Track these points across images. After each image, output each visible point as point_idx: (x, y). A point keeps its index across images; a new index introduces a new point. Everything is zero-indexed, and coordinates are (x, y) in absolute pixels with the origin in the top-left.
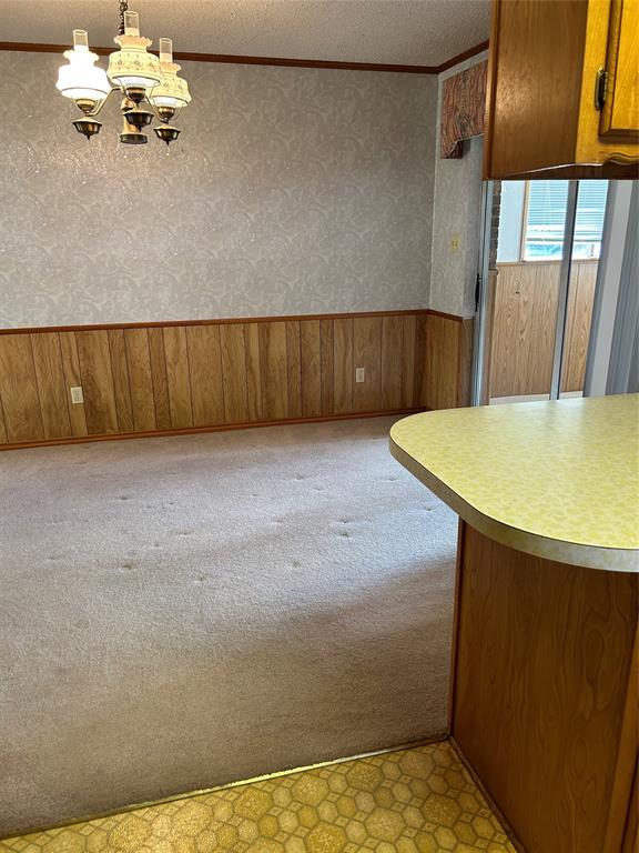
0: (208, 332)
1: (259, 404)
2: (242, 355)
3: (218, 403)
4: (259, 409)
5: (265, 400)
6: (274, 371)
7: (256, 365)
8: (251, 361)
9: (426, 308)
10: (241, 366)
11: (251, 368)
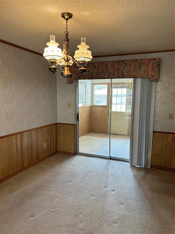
0: (5, 140)
1: (20, 163)
2: (15, 147)
3: (8, 167)
4: (20, 165)
5: (22, 162)
6: (24, 150)
7: (19, 149)
8: (18, 148)
9: (57, 122)
10: (15, 150)
11: (18, 151)
